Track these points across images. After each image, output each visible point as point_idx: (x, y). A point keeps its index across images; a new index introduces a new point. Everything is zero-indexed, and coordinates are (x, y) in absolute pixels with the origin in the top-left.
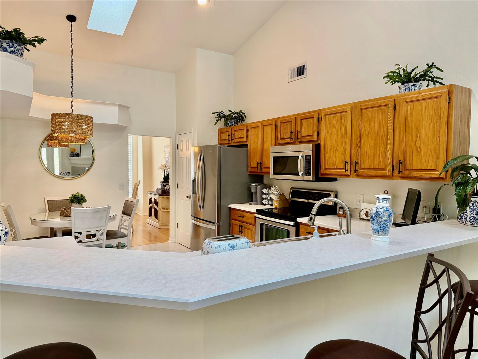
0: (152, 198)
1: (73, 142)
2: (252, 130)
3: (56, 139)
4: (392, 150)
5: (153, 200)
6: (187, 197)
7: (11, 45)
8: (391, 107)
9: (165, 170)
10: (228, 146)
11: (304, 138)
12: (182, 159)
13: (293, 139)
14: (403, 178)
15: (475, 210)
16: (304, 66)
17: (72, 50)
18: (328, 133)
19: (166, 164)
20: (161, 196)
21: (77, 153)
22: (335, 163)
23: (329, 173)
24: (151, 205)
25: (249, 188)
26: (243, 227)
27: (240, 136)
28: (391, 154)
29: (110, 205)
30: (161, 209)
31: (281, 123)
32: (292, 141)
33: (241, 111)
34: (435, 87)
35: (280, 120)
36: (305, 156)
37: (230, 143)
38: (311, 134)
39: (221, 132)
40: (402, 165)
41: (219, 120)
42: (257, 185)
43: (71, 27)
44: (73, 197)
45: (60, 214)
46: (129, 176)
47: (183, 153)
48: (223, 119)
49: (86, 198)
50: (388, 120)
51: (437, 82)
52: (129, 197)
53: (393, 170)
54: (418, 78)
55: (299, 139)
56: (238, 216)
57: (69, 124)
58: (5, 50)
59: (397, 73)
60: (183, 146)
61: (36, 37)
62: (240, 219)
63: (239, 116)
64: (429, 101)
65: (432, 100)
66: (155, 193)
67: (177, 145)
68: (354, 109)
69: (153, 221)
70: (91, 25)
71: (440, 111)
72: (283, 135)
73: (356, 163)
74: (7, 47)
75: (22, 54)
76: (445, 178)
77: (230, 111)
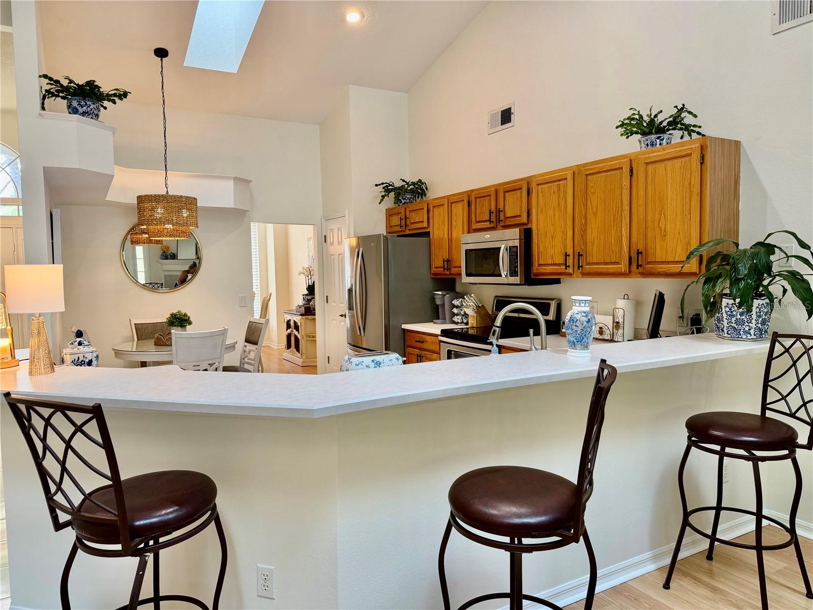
0: (290, 320)
1: (170, 236)
2: (434, 209)
3: (143, 232)
4: (628, 234)
5: (292, 324)
6: (341, 316)
7: (83, 103)
8: (626, 170)
9: (309, 276)
10: (399, 236)
11: (508, 220)
12: (332, 257)
13: (493, 222)
14: (645, 275)
15: (734, 316)
16: (510, 109)
17: (164, 101)
18: (541, 212)
19: (311, 267)
20: (304, 317)
21: (171, 253)
22: (552, 257)
23: (544, 271)
24: (289, 331)
25: (433, 299)
26: (423, 357)
27: (418, 218)
28: (627, 241)
29: (226, 327)
30: (305, 337)
31: (476, 198)
32: (492, 225)
33: (420, 180)
34: (691, 138)
35: (475, 194)
36: (510, 247)
37: (403, 231)
38: (518, 214)
39: (390, 214)
40: (642, 256)
41: (386, 195)
42: (445, 293)
43: (162, 66)
44: (173, 317)
45: (155, 342)
46: (254, 287)
47: (334, 249)
48: (392, 194)
49: (191, 319)
50: (622, 191)
51: (694, 131)
52: (255, 317)
53: (630, 263)
54: (666, 126)
55: (503, 222)
56: (416, 341)
57: (163, 210)
58: (75, 110)
59: (637, 119)
60: (333, 237)
61: (116, 90)
62: (419, 345)
63: (416, 188)
64: (676, 161)
65: (680, 160)
66: (295, 313)
67: (325, 236)
68: (576, 176)
69: (293, 355)
70: (190, 61)
71: (691, 176)
72: (480, 216)
73: (580, 255)
74: (78, 107)
75: (97, 116)
76: (698, 273)
77: (403, 181)
